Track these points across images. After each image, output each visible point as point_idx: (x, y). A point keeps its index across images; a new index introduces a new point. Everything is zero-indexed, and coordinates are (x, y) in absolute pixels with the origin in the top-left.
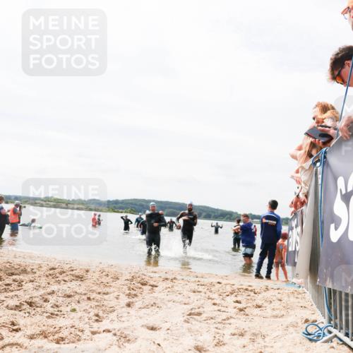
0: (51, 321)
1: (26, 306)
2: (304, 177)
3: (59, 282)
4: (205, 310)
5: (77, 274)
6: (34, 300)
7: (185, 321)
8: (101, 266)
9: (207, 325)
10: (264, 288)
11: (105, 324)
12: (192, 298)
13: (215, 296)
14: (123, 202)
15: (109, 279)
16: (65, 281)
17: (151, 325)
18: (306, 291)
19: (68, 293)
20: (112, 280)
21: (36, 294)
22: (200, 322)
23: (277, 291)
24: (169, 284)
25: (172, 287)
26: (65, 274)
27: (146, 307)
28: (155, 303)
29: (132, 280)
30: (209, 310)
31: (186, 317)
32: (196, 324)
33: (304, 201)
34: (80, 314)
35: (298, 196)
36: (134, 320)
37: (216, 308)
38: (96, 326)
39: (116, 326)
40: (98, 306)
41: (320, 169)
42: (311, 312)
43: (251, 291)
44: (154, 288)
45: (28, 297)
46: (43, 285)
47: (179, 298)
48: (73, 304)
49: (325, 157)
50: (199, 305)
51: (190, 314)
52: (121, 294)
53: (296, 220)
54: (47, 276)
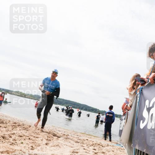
4: (80, 151)
5: (25, 127)
6: (5, 136)
10: (107, 145)
12: (75, 145)
13: (85, 145)
20: (40, 132)
21: (6, 133)
23: (112, 147)
25: (67, 139)
28: (58, 145)
29: (49, 133)
31: (71, 153)
34: (25, 145)
35: (127, 105)
40: (33, 142)
41: (139, 95)
46: (10, 130)
48: (22, 140)
49: (142, 90)
52: (44, 139)
54: (12, 126)
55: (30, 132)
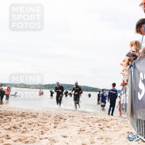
0: (23, 135)
1: (13, 129)
2: (126, 73)
3: (26, 118)
4: (86, 129)
5: (33, 115)
6: (16, 126)
7: (78, 133)
8: (43, 111)
9: (87, 135)
10: (111, 119)
11: (45, 135)
12: (81, 124)
13: (90, 123)
14: (52, 85)
15: (46, 117)
16: (29, 118)
17: (64, 135)
18: (128, 120)
19: (30, 123)
20: (48, 117)
21: (17, 123)
22: (85, 134)
24: (71, 118)
25: (73, 119)
26: (28, 115)
27: (62, 128)
28: (65, 126)
29: (56, 117)
30: (88, 128)
31: (78, 132)
32: (82, 135)
33: (126, 83)
34: (35, 131)
36: (57, 134)
37: (91, 128)
38: (41, 136)
39: (50, 136)
40: (42, 128)
41: (133, 70)
42: (130, 129)
43: (105, 120)
44: (65, 120)
45: (13, 125)
46: (20, 120)
47: (75, 124)
48: (32, 127)
49: (134, 65)
50: (84, 127)
51: (80, 131)
52: (52, 123)
53: (123, 91)
54: (21, 116)
55: (38, 118)
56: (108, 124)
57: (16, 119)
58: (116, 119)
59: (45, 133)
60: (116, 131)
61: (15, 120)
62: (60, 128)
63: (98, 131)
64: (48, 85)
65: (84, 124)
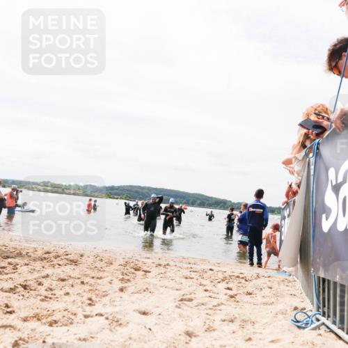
0: (44, 304)
1: (20, 289)
2: (297, 167)
3: (53, 266)
4: (196, 296)
5: (72, 258)
6: (28, 283)
7: (177, 307)
8: (95, 251)
9: (198, 311)
10: (255, 276)
11: (98, 308)
12: (184, 285)
13: (207, 282)
14: (119, 188)
15: (102, 264)
16: (59, 265)
17: (143, 310)
18: (296, 279)
21: (30, 277)
22: (192, 308)
23: (268, 279)
24: (162, 270)
25: (165, 273)
26: (59, 259)
27: (139, 292)
28: (147, 289)
30: (200, 295)
31: (178, 302)
32: (187, 309)
33: (297, 191)
34: (73, 298)
35: (290, 186)
36: (127, 305)
37: (207, 294)
38: (89, 310)
39: (108, 310)
40: (91, 290)
41: (312, 160)
42: (300, 300)
43: (243, 278)
44: (147, 274)
45: (22, 280)
46: (37, 269)
47: (172, 284)
49: (318, 148)
50: (191, 291)
51: (182, 300)
53: (288, 210)
54: (42, 260)
55: (82, 267)
56: (250, 287)
57: (29, 266)
58: (269, 277)
59: (96, 302)
60: (266, 304)
61: (27, 269)
62: (133, 293)
63: (224, 303)
64: (109, 187)
65: (192, 285)
